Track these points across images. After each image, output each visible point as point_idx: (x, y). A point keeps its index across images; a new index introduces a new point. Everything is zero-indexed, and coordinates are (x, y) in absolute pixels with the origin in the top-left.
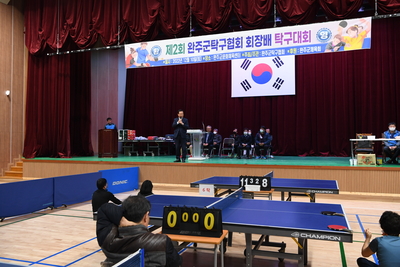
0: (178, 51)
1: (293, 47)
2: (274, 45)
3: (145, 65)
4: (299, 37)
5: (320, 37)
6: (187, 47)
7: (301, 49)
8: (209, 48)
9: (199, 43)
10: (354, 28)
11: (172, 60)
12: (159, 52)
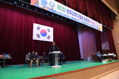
0: (63, 10)
2: (90, 23)
3: (46, 9)
4: (94, 23)
5: (97, 25)
6: (66, 10)
7: (94, 27)
8: (74, 15)
9: (70, 11)
10: (100, 26)
11: (60, 13)
12: (54, 6)
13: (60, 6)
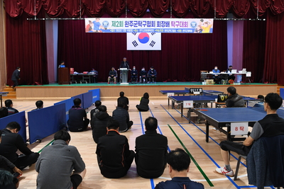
1: (180, 29)
2: (171, 27)
3: (99, 31)
5: (192, 25)
6: (124, 23)
9: (131, 22)
10: (206, 23)
11: (115, 30)
12: (108, 24)
13: (115, 22)
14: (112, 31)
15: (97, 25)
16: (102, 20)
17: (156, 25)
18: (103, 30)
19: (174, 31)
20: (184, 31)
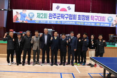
0: (43, 17)
1: (98, 23)
2: (90, 21)
3: (25, 22)
4: (101, 19)
5: (109, 20)
6: (48, 16)
7: (101, 24)
8: (60, 18)
9: (55, 14)
11: (40, 21)
12: (33, 16)
13: (40, 14)
14: (37, 22)
15: (24, 16)
16: (28, 12)
17: (77, 18)
18: (28, 21)
19: (93, 25)
20: (102, 25)
